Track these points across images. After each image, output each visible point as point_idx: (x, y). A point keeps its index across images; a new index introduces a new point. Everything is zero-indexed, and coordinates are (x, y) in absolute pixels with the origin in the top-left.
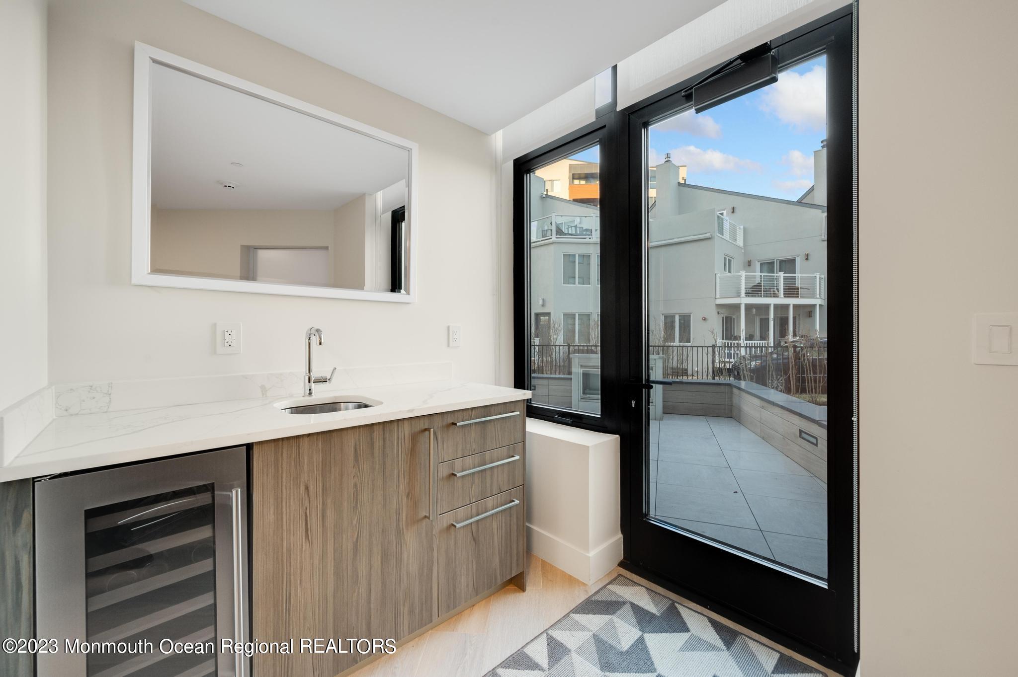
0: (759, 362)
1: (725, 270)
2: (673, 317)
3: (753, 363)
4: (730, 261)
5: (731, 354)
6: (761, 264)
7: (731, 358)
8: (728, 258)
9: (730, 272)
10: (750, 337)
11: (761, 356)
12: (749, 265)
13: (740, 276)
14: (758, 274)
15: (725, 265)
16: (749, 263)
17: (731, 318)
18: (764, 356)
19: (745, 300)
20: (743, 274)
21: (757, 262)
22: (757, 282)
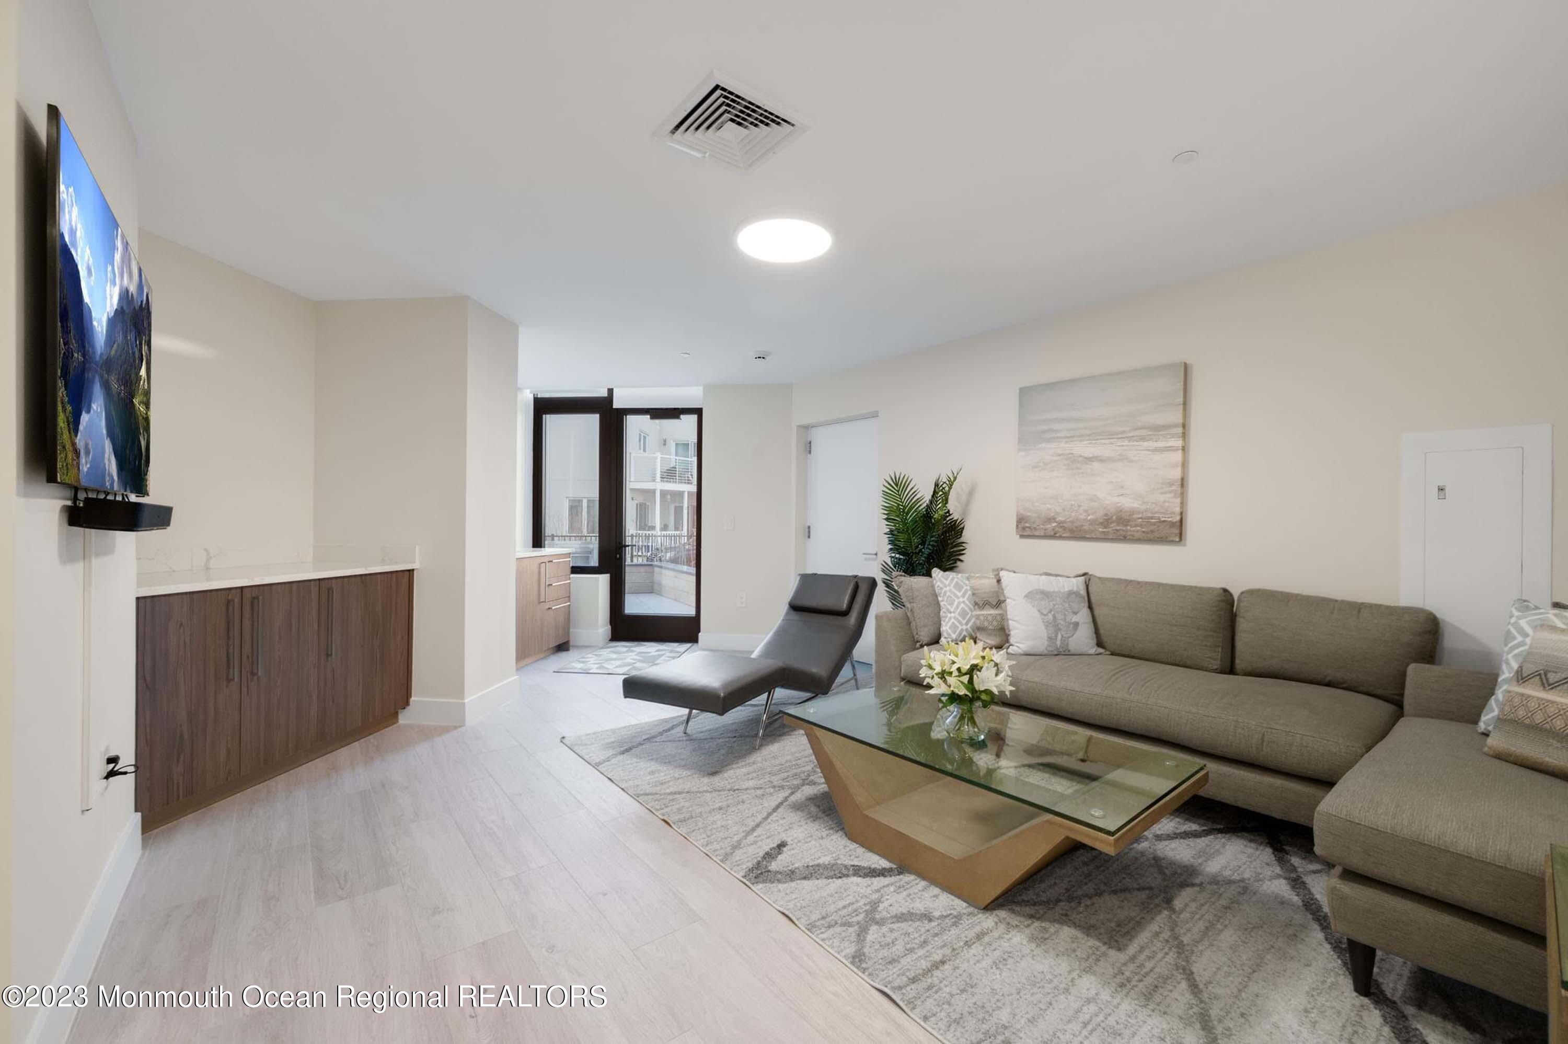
0: (673, 553)
1: (640, 449)
2: (580, 501)
3: (668, 555)
4: (645, 438)
5: (648, 546)
6: (677, 444)
7: (648, 551)
8: (642, 434)
9: (644, 450)
10: (665, 527)
11: (675, 547)
12: (665, 444)
13: (656, 458)
14: (673, 457)
15: (640, 441)
16: (665, 443)
17: (645, 504)
18: (679, 547)
19: (661, 486)
20: (659, 455)
21: (672, 441)
22: (672, 466)
